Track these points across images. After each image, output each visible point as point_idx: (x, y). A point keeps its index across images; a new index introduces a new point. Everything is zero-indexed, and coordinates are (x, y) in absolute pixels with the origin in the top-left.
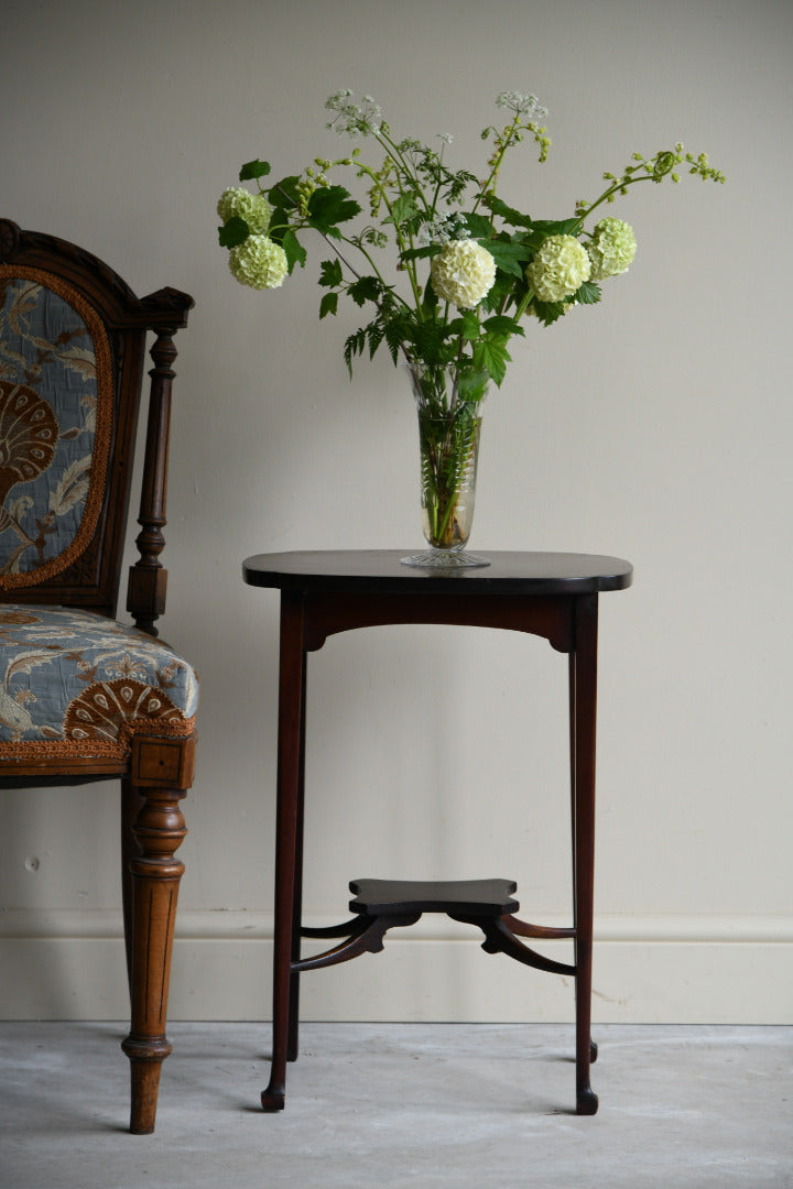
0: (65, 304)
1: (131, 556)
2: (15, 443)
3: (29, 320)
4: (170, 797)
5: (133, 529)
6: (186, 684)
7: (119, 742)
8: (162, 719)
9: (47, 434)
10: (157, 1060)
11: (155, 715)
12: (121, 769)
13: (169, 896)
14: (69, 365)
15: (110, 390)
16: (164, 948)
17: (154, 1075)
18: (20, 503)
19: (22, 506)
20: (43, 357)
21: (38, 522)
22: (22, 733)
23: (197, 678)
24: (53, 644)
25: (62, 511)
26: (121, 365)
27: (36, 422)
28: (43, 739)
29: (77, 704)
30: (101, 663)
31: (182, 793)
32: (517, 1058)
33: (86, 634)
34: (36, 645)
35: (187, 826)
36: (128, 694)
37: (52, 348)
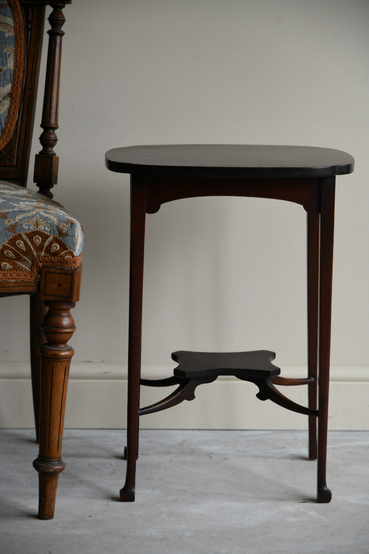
1: (36, 147)
4: (65, 307)
5: (37, 131)
6: (76, 234)
7: (32, 271)
8: (61, 257)
10: (55, 474)
11: (55, 254)
12: (33, 289)
13: (64, 370)
15: (23, 43)
17: (53, 483)
23: (82, 230)
26: (30, 27)
29: (5, 247)
30: (20, 220)
31: (73, 305)
32: (272, 457)
33: (9, 200)
35: (76, 325)
36: (38, 240)
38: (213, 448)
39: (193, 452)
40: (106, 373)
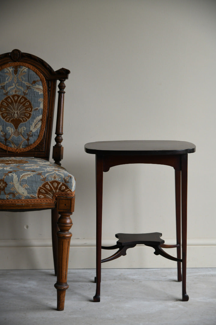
0: (34, 73)
1: (53, 143)
2: (21, 112)
3: (24, 77)
4: (68, 215)
5: (54, 136)
6: (72, 182)
7: (53, 199)
8: (65, 192)
9: (30, 109)
10: (64, 290)
11: (63, 191)
12: (53, 207)
14: (35, 90)
15: (47, 97)
19: (23, 130)
20: (28, 88)
21: (27, 134)
22: (25, 197)
23: (75, 180)
24: (33, 170)
25: (34, 131)
26: (50, 89)
27: (26, 106)
28: (31, 198)
29: (41, 188)
30: (47, 176)
31: (71, 214)
32: (161, 281)
33: (42, 167)
34: (28, 171)
35: (73, 222)
36: (56, 185)
37: (31, 85)
38: (135, 277)
39: (125, 279)
40: (86, 243)
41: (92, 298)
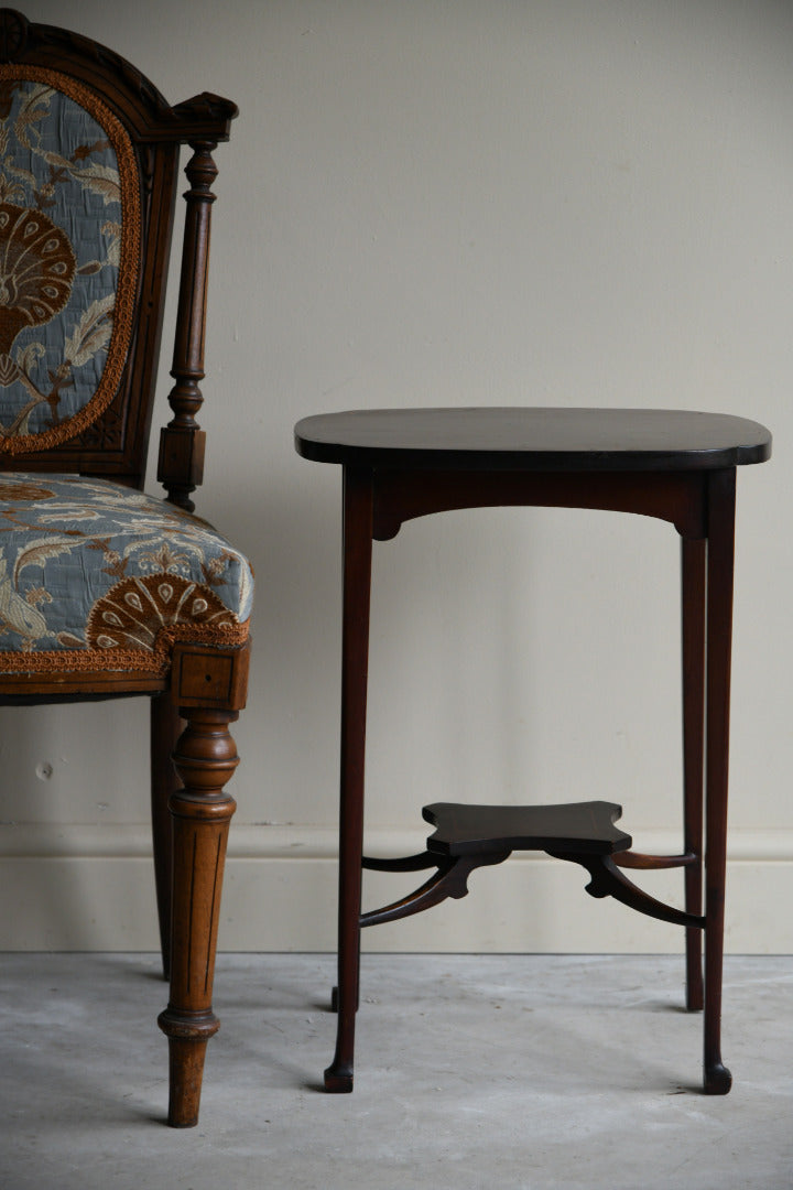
0: (83, 112)
1: (162, 415)
2: (23, 278)
3: (39, 131)
4: (218, 720)
5: (165, 383)
6: (240, 581)
7: (156, 651)
8: (210, 624)
9: (62, 268)
10: (199, 1041)
11: (200, 618)
12: (158, 685)
13: (216, 841)
14: (87, 186)
15: (137, 215)
16: (210, 905)
17: (197, 1057)
18: (29, 351)
19: (32, 355)
20: (56, 176)
21: (51, 374)
22: (35, 642)
23: (252, 572)
24: (73, 528)
26: (150, 184)
27: (49, 254)
28: (60, 648)
29: (104, 606)
30: (133, 553)
31: (234, 716)
32: (616, 1007)
33: (110, 515)
34: (51, 530)
35: (239, 754)
36: (167, 592)
37: (68, 165)
38: (503, 990)
39: (463, 998)
40: (296, 845)
41: (319, 1076)
